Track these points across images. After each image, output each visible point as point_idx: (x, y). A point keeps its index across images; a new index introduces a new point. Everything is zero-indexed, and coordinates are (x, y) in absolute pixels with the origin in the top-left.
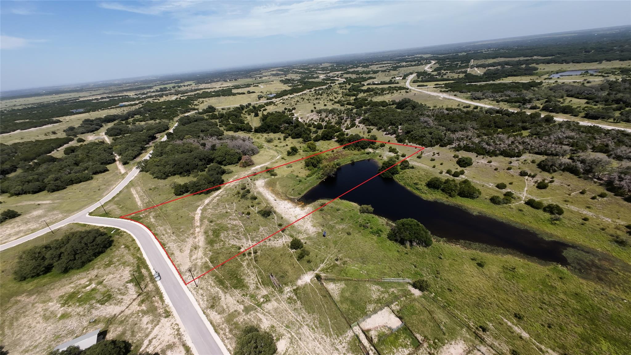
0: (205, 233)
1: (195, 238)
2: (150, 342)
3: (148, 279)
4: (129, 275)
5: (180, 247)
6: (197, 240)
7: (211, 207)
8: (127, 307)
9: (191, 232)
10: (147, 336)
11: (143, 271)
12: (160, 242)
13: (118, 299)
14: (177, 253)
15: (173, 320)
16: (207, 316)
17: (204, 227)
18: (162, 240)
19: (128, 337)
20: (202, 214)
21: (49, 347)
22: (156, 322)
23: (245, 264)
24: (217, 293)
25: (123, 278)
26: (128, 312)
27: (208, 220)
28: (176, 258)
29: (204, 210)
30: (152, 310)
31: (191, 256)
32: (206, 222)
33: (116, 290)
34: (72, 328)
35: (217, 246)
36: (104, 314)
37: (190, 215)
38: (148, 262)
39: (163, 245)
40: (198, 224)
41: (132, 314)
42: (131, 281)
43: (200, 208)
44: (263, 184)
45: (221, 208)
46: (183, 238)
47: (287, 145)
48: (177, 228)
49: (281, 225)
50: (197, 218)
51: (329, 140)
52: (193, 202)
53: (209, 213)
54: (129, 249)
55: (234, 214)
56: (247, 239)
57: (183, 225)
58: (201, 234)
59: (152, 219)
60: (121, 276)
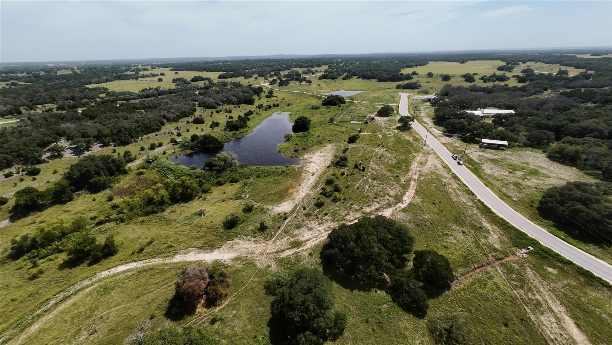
0: (407, 170)
1: (420, 171)
5: (437, 170)
6: (419, 169)
7: (387, 197)
9: (423, 178)
14: (439, 166)
18: (458, 184)
19: (465, 144)
20: (404, 194)
23: (390, 144)
24: (413, 141)
25: (489, 168)
27: (400, 181)
28: (440, 163)
29: (399, 199)
30: (454, 147)
31: (426, 160)
32: (403, 180)
37: (421, 199)
39: (456, 178)
40: (413, 183)
42: (479, 163)
43: (403, 206)
44: (287, 202)
45: (376, 188)
46: (434, 176)
48: (441, 191)
49: (344, 152)
50: (411, 191)
52: (411, 226)
53: (394, 190)
54: (501, 191)
55: (369, 174)
56: (376, 153)
57: (432, 190)
58: (412, 171)
59: (490, 228)
60: (492, 170)
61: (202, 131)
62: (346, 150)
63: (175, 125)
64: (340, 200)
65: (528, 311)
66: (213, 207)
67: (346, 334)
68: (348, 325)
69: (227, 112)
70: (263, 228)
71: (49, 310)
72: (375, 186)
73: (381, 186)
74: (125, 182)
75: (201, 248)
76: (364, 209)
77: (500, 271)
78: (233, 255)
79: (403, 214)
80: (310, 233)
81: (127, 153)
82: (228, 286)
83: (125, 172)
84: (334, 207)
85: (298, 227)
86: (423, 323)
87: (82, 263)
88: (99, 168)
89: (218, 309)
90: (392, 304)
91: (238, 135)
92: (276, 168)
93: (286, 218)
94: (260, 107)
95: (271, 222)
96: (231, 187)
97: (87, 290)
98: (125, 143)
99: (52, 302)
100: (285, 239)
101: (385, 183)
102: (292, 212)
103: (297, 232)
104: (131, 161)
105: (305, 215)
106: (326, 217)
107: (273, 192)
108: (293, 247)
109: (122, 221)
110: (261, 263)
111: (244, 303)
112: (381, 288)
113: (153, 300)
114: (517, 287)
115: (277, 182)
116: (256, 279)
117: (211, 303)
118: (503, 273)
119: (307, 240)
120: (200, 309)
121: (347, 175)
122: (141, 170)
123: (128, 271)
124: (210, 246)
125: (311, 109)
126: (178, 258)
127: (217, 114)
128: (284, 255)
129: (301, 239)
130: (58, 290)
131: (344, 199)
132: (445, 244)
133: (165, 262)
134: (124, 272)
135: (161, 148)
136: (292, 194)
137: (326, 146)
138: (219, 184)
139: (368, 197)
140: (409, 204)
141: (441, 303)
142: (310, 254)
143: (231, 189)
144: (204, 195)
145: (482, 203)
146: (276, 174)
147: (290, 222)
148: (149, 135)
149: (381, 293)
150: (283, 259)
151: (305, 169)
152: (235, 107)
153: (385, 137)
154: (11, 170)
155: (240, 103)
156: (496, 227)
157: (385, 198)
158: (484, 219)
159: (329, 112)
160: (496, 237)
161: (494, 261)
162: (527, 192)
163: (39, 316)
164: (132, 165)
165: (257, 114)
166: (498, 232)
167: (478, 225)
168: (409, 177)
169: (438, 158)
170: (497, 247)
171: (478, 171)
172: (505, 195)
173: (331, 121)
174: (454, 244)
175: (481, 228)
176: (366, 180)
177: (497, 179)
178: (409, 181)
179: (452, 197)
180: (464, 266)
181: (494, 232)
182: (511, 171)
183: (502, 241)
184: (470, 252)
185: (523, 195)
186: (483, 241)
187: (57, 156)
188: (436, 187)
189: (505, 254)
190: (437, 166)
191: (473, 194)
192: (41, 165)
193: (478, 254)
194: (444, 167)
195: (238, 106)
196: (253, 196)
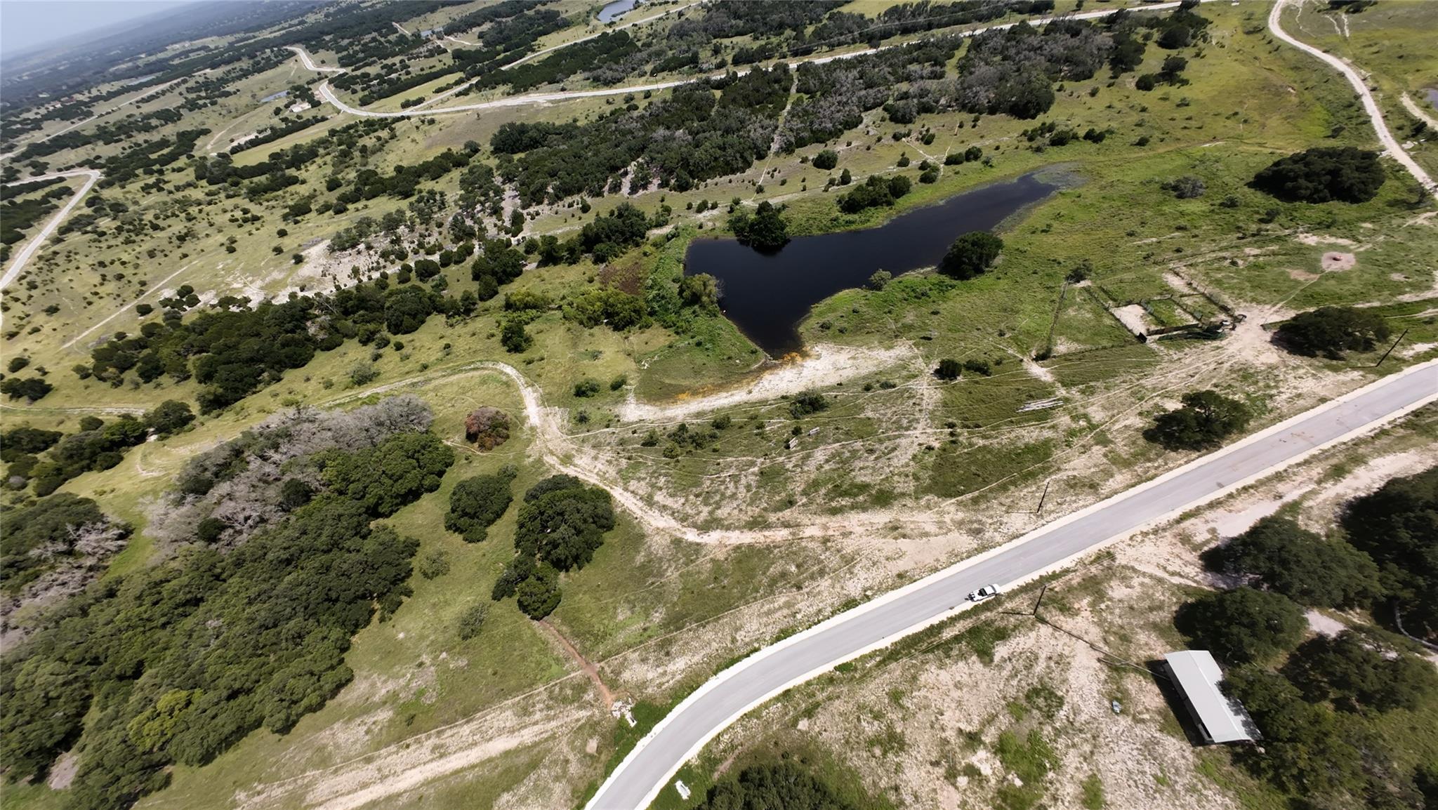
0: (834, 512)
1: (846, 534)
2: (1173, 574)
3: (986, 615)
4: (961, 664)
5: (875, 563)
6: (859, 530)
7: (707, 509)
8: (1079, 638)
9: (814, 545)
10: (1160, 581)
11: (947, 634)
12: (833, 613)
13: (1048, 667)
14: (901, 565)
15: (1121, 546)
16: (1116, 492)
17: (804, 519)
18: (819, 611)
19: (1164, 615)
20: (728, 528)
21: (1192, 789)
22: (1125, 574)
23: (981, 442)
24: (1057, 481)
25: (966, 679)
26: (1095, 634)
27: (777, 510)
28: (920, 565)
29: (709, 525)
30: (1093, 587)
31: (925, 535)
33: (1015, 682)
34: (1135, 752)
35: (904, 486)
36: (1095, 687)
37: (722, 557)
38: (918, 628)
39: (850, 604)
40: (781, 534)
41: (1100, 624)
42: (986, 654)
43: (691, 536)
44: (651, 408)
45: (731, 485)
46: (834, 561)
47: (448, 346)
48: (773, 582)
49: (868, 388)
50: (747, 538)
51: (519, 273)
52: (640, 559)
53: (736, 512)
54: (829, 698)
55: (781, 459)
56: (899, 437)
57: (768, 568)
58: (835, 523)
59: (671, 667)
60: (958, 686)
61: (804, 189)
62: (886, 385)
63: (780, 161)
64: (673, 457)
65: (517, 699)
66: (614, 355)
68: (480, 544)
69: (922, 138)
70: (584, 418)
71: (467, 371)
72: (737, 482)
73: (742, 489)
74: (625, 259)
75: (542, 396)
76: (659, 493)
77: (573, 675)
78: (538, 422)
79: (667, 542)
80: (589, 461)
81: (671, 208)
82: (501, 444)
83: (638, 245)
84: (650, 459)
85: (595, 446)
86: (486, 599)
89: (479, 453)
90: (505, 570)
91: (839, 226)
92: (734, 344)
94: (1037, 133)
95: (599, 418)
96: (664, 339)
97: (484, 372)
99: (472, 366)
100: (572, 446)
101: (756, 493)
102: (625, 425)
103: (587, 449)
105: (622, 439)
106: (625, 461)
107: (669, 381)
108: (561, 459)
109: (566, 317)
110: (534, 448)
111: (489, 465)
112: (522, 554)
114: (551, 692)
115: (698, 371)
116: (512, 457)
117: (482, 446)
118: (573, 678)
119: (574, 465)
121: (759, 434)
122: (651, 249)
123: (507, 375)
124: (547, 399)
125: (1165, 187)
126: (526, 391)
128: (547, 458)
130: (483, 358)
131: (677, 461)
132: (611, 606)
133: (521, 388)
134: (505, 374)
135: (708, 213)
136: (676, 401)
137: (890, 348)
139: (697, 484)
140: (699, 544)
141: (512, 612)
144: (635, 331)
145: (748, 655)
146: (720, 355)
147: (604, 433)
148: (723, 179)
149: (515, 558)
150: (542, 461)
151: (766, 373)
152: (961, 126)
153: (1042, 416)
154: (577, 198)
155: (992, 110)
156: (678, 677)
157: (702, 508)
158: (696, 659)
159: (1179, 228)
160: (650, 676)
161: (593, 669)
162: (856, 760)
163: (461, 371)
164: (655, 233)
165: (986, 163)
166: (665, 680)
167: (674, 649)
168: (806, 521)
169: (956, 557)
170: (626, 675)
171: (925, 652)
172: (817, 705)
173: (1077, 276)
174: (615, 615)
175: (668, 654)
176: (753, 464)
177: (896, 697)
178: (786, 525)
179: (755, 607)
180: (572, 633)
181: (665, 673)
182: (987, 739)
183: (643, 685)
184: (600, 638)
185: (836, 748)
186: (633, 656)
187: (616, 188)
188: (784, 575)
189: (613, 685)
190: (900, 562)
191: (778, 639)
192: (599, 199)
193: (601, 650)
194: (900, 576)
195: (976, 120)
196: (648, 370)
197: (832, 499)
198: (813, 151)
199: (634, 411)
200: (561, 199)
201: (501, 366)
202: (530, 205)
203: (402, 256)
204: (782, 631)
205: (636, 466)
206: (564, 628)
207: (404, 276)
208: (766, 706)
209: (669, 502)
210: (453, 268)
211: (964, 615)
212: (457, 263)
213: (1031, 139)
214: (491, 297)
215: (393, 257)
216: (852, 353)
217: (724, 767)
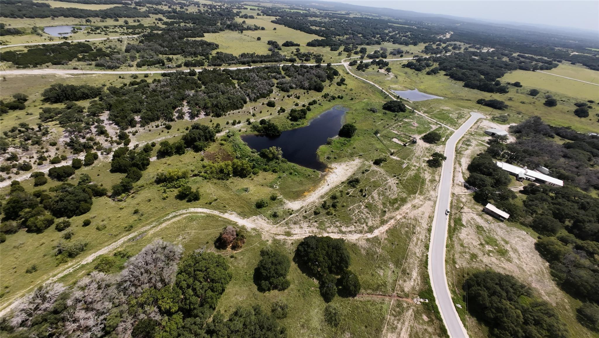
0: (398, 209)
1: (407, 213)
2: (465, 192)
3: (453, 217)
4: (462, 230)
5: (421, 217)
6: (408, 211)
7: (364, 225)
8: (470, 213)
9: (404, 220)
10: (465, 195)
11: (453, 225)
12: (430, 234)
13: (473, 221)
14: (427, 215)
15: (453, 191)
16: (439, 180)
17: (393, 214)
18: (426, 236)
19: (473, 201)
20: (377, 228)
21: (511, 230)
22: (460, 196)
23: (405, 178)
24: (428, 182)
25: (467, 233)
26: (470, 210)
27: (384, 216)
28: (430, 213)
29: (371, 230)
30: (459, 201)
31: (422, 205)
32: (387, 215)
33: (473, 228)
34: (500, 229)
35: (404, 195)
36: (482, 221)
37: (386, 237)
38: (447, 228)
39: (429, 230)
40: (392, 222)
41: (469, 208)
42: (463, 225)
43: (370, 236)
44: (299, 202)
45: (362, 214)
46: (414, 222)
47: (136, 212)
48: (407, 236)
49: (363, 173)
50: (385, 228)
51: (148, 164)
52: (363, 252)
53: (373, 222)
54: (453, 256)
55: (366, 201)
56: (387, 183)
57: (401, 233)
58: (400, 211)
59: (414, 277)
60: (467, 235)
61: (271, 114)
62: (367, 171)
63: (253, 104)
64: (332, 214)
65: (386, 327)
66: (255, 188)
67: (286, 291)
68: (289, 288)
69: (296, 97)
70: (275, 216)
71: (169, 219)
72: (363, 213)
73: (367, 214)
74: (212, 148)
75: (239, 214)
76: (342, 228)
77: (392, 303)
78: (253, 226)
79: (365, 242)
80: (300, 230)
81: (218, 125)
82: (244, 243)
83: (214, 141)
84: (324, 218)
85: (295, 223)
86: (325, 305)
87: (184, 199)
88: (200, 135)
89: (236, 252)
90: (318, 289)
91: (295, 126)
92: (305, 170)
93: (291, 214)
94: (325, 96)
95: (282, 213)
96: (271, 176)
97: (184, 216)
98: (218, 115)
99: (171, 216)
100: (284, 228)
101: (372, 214)
102: (297, 211)
103: (292, 226)
104: (219, 132)
105: (304, 216)
106: (315, 224)
107: (294, 190)
108: (285, 235)
109: (206, 178)
110: (265, 236)
111: (248, 255)
112: (317, 279)
113: (210, 234)
114: (393, 315)
115: (301, 183)
116: (258, 245)
117: (234, 248)
118: (393, 304)
119: (295, 234)
120: (229, 249)
121: (350, 196)
122: (223, 142)
123: (202, 213)
124: (243, 215)
125: (368, 110)
126: (226, 216)
127: (288, 98)
128: (278, 237)
129: (293, 232)
130: (173, 210)
131: (335, 215)
132: (374, 273)
133: (220, 215)
134: (201, 213)
135: (239, 125)
136: (305, 196)
137: (354, 160)
138: (265, 170)
139: (351, 219)
140: (375, 237)
141: (342, 301)
142: (292, 243)
143: (270, 177)
144: (253, 176)
145: (427, 258)
146: (304, 176)
147: (292, 217)
148: (235, 111)
149: (316, 282)
150: (277, 240)
151: (326, 177)
152: (304, 93)
153: (408, 168)
154: (159, 123)
155: (310, 89)
156: (419, 278)
157: (362, 226)
158: (416, 270)
159: (382, 120)
160: (412, 284)
161: (394, 296)
162: (475, 265)
163: (165, 220)
164: (218, 135)
165: (320, 104)
166: (417, 282)
167: (408, 271)
168: (394, 215)
169: (434, 207)
170: (406, 290)
171: (454, 232)
172: (453, 259)
173: (376, 133)
174: (380, 276)
175: (408, 274)
176: (360, 206)
177: (462, 245)
178: (391, 219)
179: (411, 244)
180: (373, 290)
181: (415, 280)
182: (484, 243)
183: (413, 288)
184: (385, 285)
185: (468, 266)
186: (401, 282)
187: (181, 117)
188: (407, 232)
189: (407, 296)
190: (425, 214)
191: (428, 249)
192: (173, 122)
193: (389, 288)
194: (429, 217)
195: (307, 92)
196: (280, 188)
197: (393, 206)
198: (266, 101)
199: (295, 205)
200: (148, 123)
201: (192, 210)
202: (127, 128)
203: (26, 168)
204: (425, 247)
205: (322, 223)
206: (369, 291)
207: (39, 180)
208: (446, 268)
209: (349, 229)
210: (85, 170)
211: (450, 219)
212: (86, 165)
213: (325, 98)
214: (138, 179)
215: (15, 170)
216: (345, 165)
217: (457, 292)
